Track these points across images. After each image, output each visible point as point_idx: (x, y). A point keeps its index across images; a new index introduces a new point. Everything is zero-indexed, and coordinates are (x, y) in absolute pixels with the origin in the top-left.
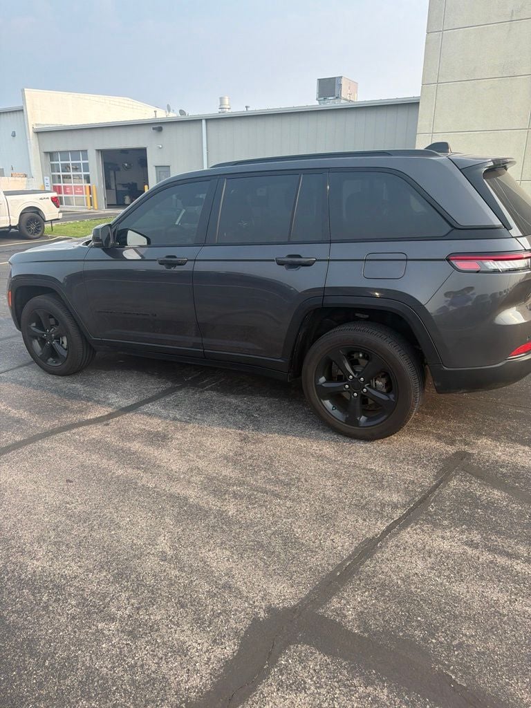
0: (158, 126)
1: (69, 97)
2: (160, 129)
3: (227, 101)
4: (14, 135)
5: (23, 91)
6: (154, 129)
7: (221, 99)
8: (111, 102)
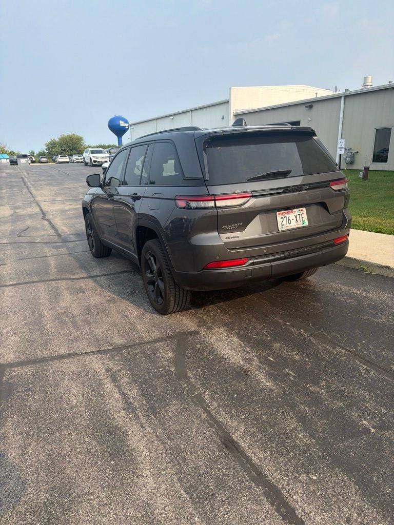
0: (309, 105)
1: (260, 90)
2: (311, 107)
3: (369, 80)
4: (223, 119)
5: (230, 89)
6: (306, 107)
7: (365, 79)
8: (291, 90)
